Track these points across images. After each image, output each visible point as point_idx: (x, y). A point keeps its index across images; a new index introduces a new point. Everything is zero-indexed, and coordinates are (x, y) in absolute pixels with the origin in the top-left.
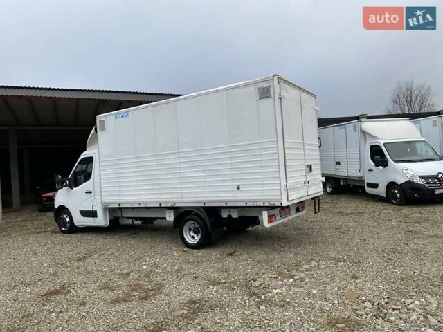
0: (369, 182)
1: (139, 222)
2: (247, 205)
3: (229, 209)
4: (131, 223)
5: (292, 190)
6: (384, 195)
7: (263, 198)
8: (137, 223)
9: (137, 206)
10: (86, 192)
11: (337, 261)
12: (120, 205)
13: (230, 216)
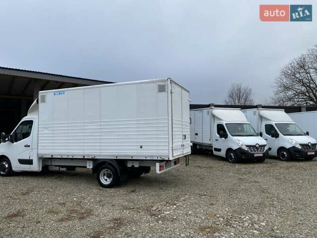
0: (215, 147)
1: (64, 169)
2: (147, 159)
3: (132, 162)
4: (58, 169)
5: (176, 149)
6: (225, 156)
7: (157, 154)
8: (62, 169)
9: (66, 157)
10: (25, 146)
11: (200, 195)
12: (52, 156)
13: (133, 166)
